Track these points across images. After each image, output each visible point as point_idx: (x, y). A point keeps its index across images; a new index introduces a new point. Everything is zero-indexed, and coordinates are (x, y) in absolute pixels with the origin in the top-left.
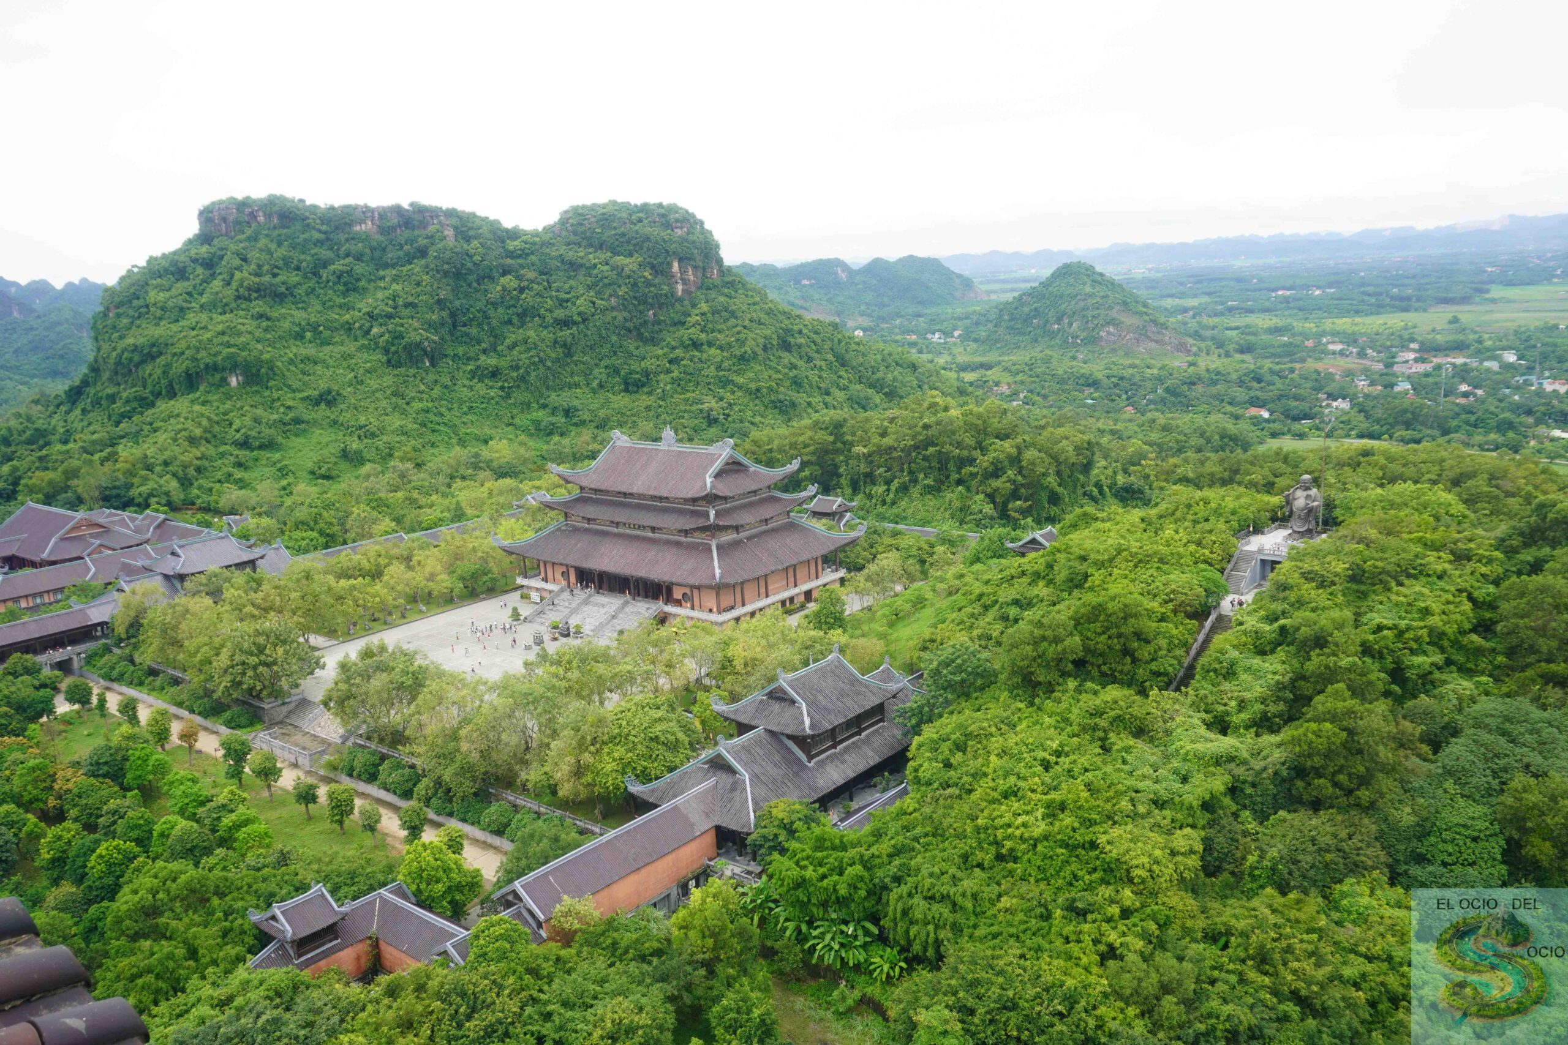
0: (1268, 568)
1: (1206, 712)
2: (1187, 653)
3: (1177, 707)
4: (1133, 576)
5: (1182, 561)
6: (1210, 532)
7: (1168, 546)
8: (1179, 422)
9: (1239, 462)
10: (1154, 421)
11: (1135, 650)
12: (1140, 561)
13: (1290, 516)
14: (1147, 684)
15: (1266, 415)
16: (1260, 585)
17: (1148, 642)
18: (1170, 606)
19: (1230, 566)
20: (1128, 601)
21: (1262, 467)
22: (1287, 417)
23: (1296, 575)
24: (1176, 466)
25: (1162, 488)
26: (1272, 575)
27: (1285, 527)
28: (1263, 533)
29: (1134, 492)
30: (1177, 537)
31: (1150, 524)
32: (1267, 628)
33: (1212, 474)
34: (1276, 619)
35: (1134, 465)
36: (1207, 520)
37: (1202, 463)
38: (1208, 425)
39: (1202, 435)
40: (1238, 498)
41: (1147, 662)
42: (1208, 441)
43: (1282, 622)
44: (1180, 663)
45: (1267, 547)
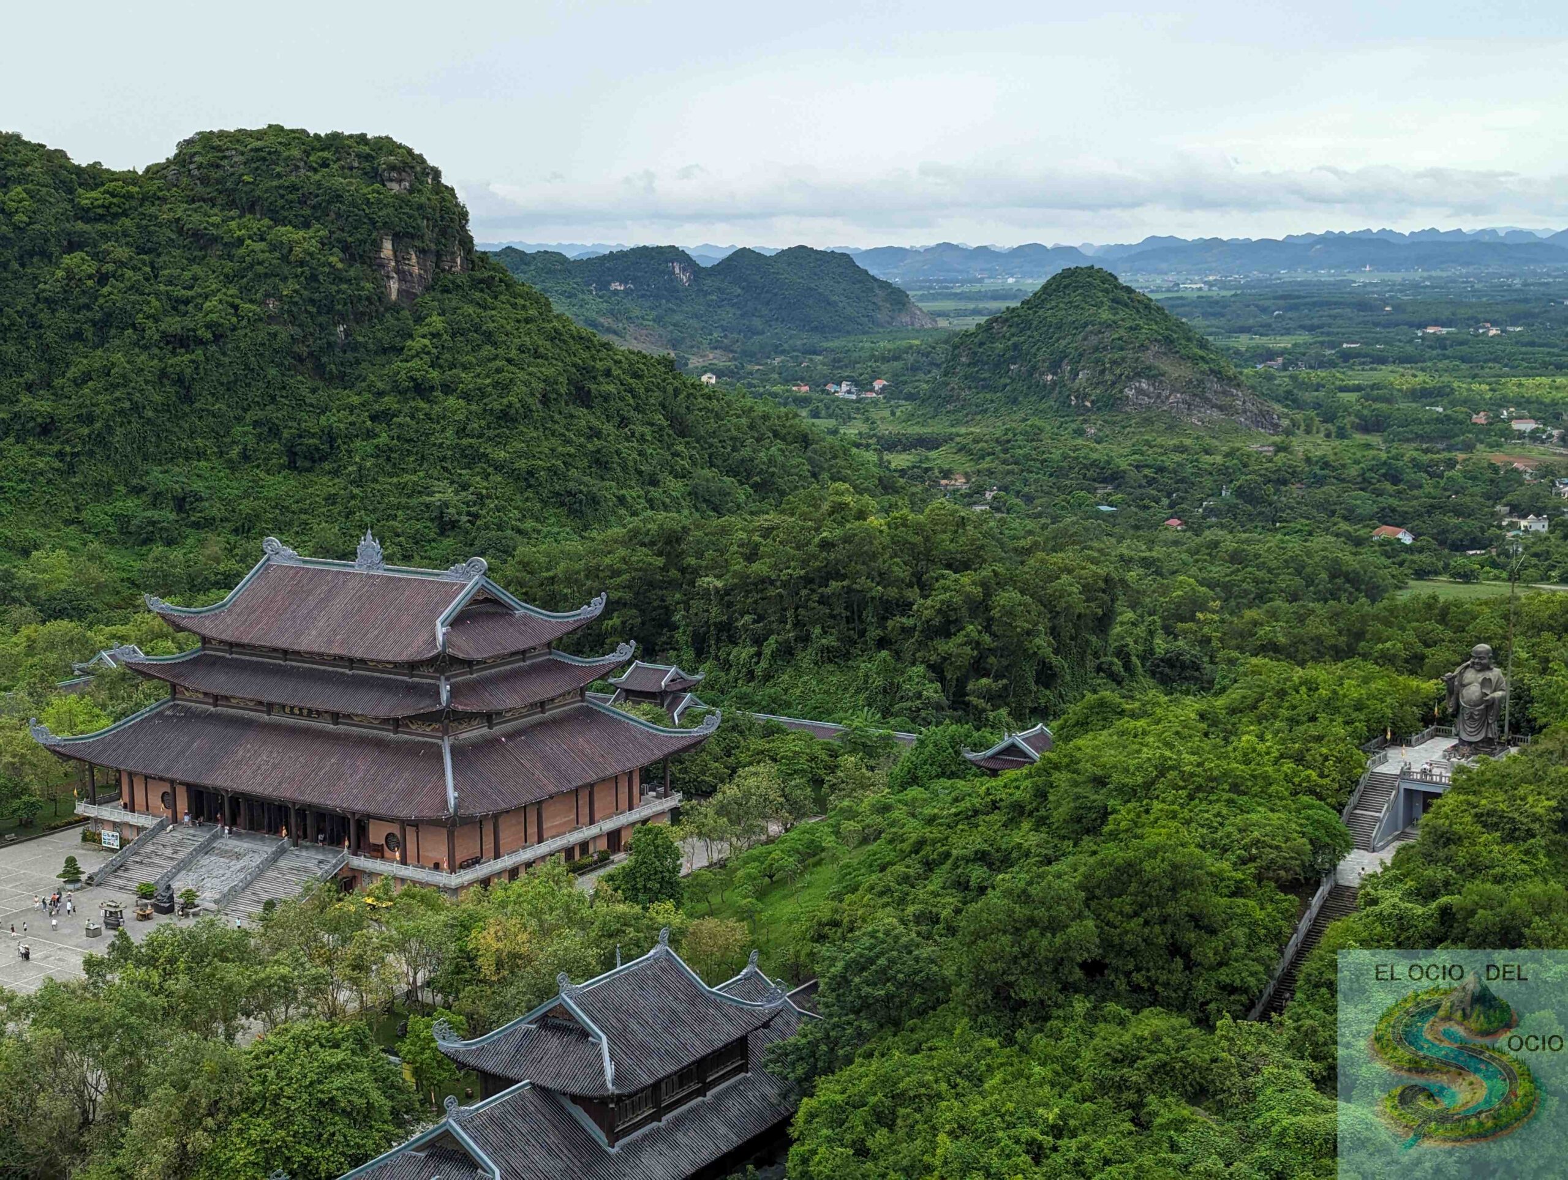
0: (1419, 805)
1: (1315, 1058)
2: (1281, 951)
3: (1264, 1048)
4: (1186, 814)
5: (1273, 789)
6: (1319, 739)
7: (1247, 762)
8: (1260, 548)
9: (1363, 619)
10: (1215, 544)
11: (1190, 947)
12: (1199, 788)
13: (1456, 714)
14: (1212, 1006)
15: (1407, 539)
16: (1403, 835)
17: (1213, 932)
18: (1251, 868)
19: (1353, 800)
20: (1178, 859)
21: (1403, 629)
22: (1442, 543)
23: (1468, 819)
24: (1255, 623)
25: (1232, 662)
26: (1425, 818)
27: (1447, 735)
28: (1409, 744)
29: (1183, 667)
30: (1262, 748)
31: (1215, 723)
32: (1419, 910)
33: (1318, 639)
34: (1434, 896)
35: (1183, 620)
36: (1313, 719)
37: (1301, 619)
38: (1309, 554)
39: (1298, 572)
40: (1366, 681)
41: (1212, 968)
42: (1310, 581)
43: (1444, 900)
44: (1268, 970)
45: (1416, 768)
